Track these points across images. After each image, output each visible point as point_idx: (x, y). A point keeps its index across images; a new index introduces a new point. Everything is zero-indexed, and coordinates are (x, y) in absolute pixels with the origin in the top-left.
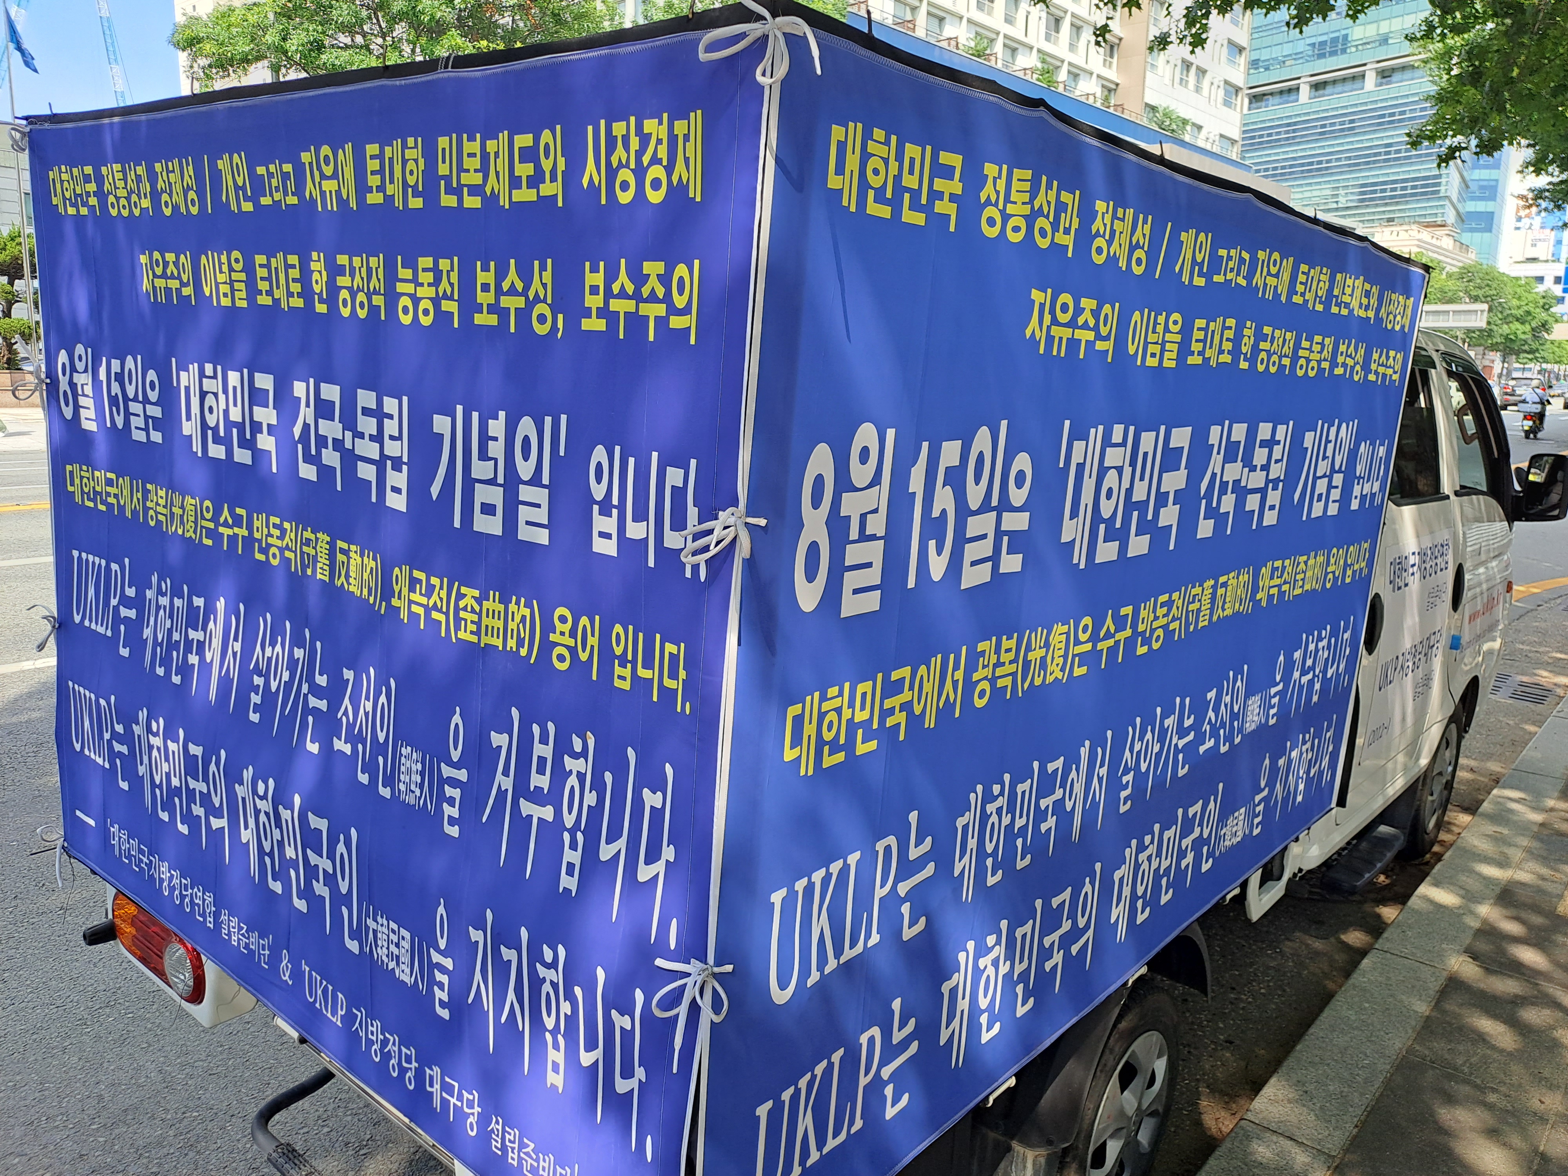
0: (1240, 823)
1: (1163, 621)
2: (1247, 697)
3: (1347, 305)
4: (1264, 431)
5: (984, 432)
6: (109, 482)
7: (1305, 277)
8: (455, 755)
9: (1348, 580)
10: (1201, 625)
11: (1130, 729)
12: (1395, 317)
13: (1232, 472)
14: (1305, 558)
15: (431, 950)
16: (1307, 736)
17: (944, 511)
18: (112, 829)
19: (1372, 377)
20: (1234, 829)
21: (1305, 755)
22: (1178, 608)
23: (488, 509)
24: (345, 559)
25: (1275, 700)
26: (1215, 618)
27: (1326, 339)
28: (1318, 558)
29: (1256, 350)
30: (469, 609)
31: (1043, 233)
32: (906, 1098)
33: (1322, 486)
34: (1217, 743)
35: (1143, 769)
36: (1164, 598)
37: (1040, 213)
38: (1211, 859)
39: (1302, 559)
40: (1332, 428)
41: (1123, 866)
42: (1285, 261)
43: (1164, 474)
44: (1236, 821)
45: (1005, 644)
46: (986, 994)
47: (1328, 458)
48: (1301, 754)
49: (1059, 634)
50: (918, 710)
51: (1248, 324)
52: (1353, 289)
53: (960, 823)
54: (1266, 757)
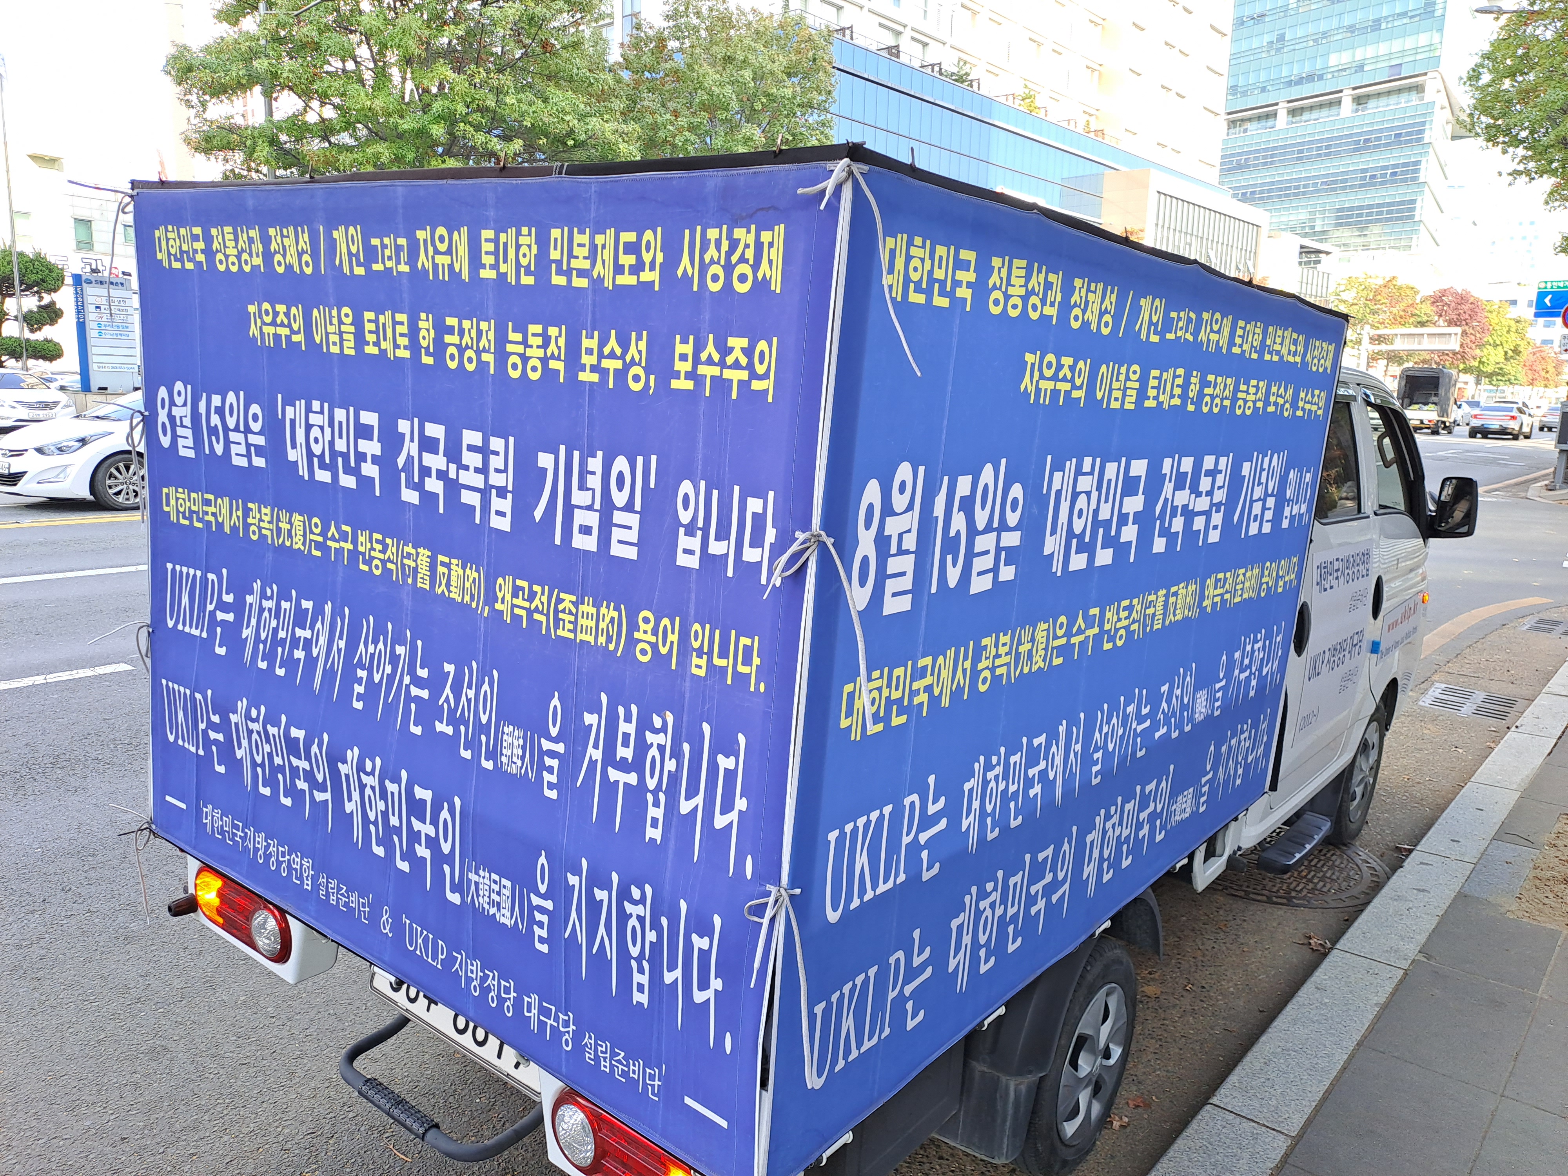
0: (1189, 801)
1: (1125, 623)
2: (1195, 691)
3: (1278, 353)
4: (1209, 462)
5: (988, 469)
6: (207, 503)
7: (1242, 331)
8: (554, 732)
9: (1280, 590)
10: (1155, 627)
11: (1099, 713)
12: (1319, 361)
13: (1182, 498)
14: (1244, 570)
15: (532, 895)
16: (1245, 726)
17: (958, 532)
18: (205, 810)
19: (1299, 413)
20: (1183, 807)
21: (1243, 743)
22: (1137, 612)
23: (586, 530)
24: (445, 570)
25: (1220, 694)
26: (1167, 622)
27: (1260, 382)
28: (1254, 571)
29: (1201, 395)
30: (567, 611)
31: (1035, 308)
32: (922, 1013)
33: (1257, 508)
34: (1169, 730)
35: (1110, 749)
36: (1125, 603)
37: (1032, 293)
38: (1163, 832)
39: (1242, 571)
40: (1265, 458)
41: (1094, 831)
42: (1225, 319)
43: (1125, 498)
44: (1185, 799)
45: (1002, 639)
46: (985, 932)
47: (1262, 483)
48: (1240, 743)
49: (1041, 630)
50: (936, 692)
51: (1195, 373)
52: (1283, 338)
53: (967, 787)
54: (1211, 744)
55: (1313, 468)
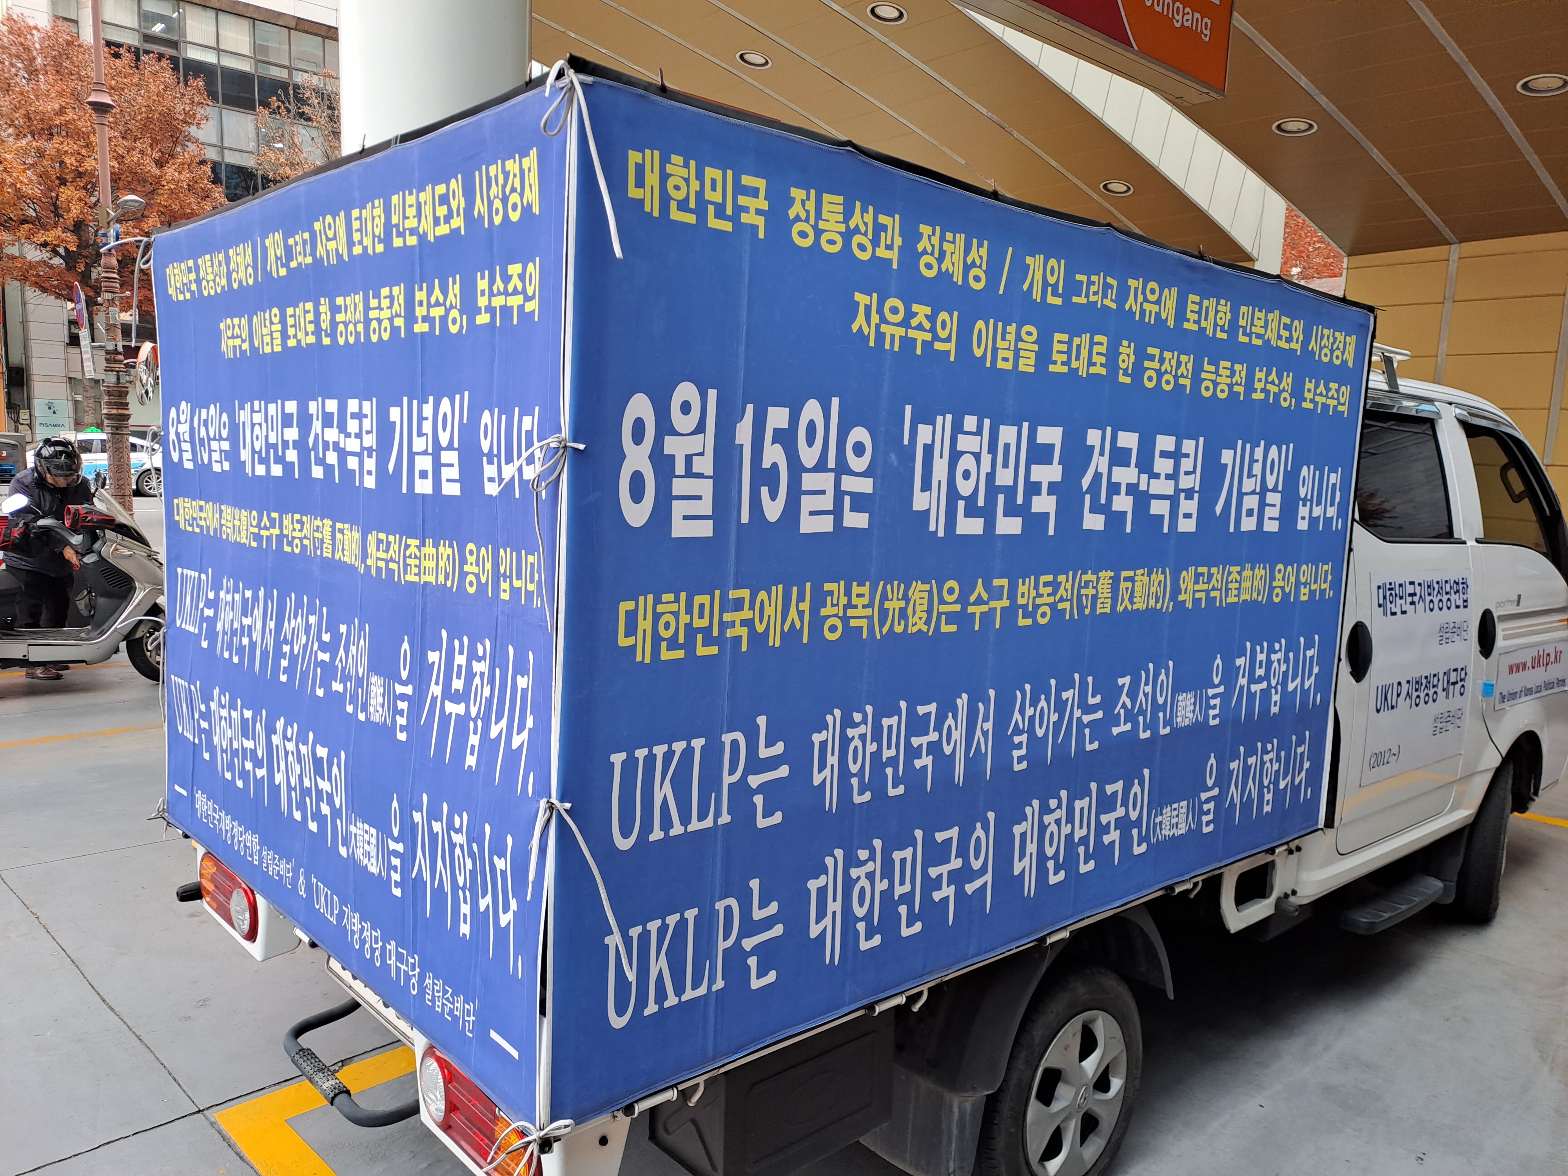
0: (1183, 817)
1: (1051, 600)
2: (1175, 692)
3: (1259, 336)
5: (813, 404)
6: (201, 509)
7: (1197, 307)
8: (404, 675)
9: (1305, 600)
10: (1100, 611)
11: (1018, 693)
12: (1331, 352)
13: (1125, 475)
14: (1238, 568)
15: (389, 839)
16: (1269, 747)
17: (775, 466)
19: (1307, 405)
20: (1174, 821)
21: (1268, 763)
22: (1066, 590)
23: (424, 474)
24: (341, 536)
25: (1216, 702)
26: (1119, 608)
27: (1236, 365)
28: (1256, 571)
29: (1139, 367)
30: (413, 556)
31: (863, 248)
32: (772, 975)
33: (1251, 502)
34: (1136, 729)
35: (1040, 733)
36: (1049, 578)
37: (856, 231)
38: (1145, 846)
39: (1235, 569)
40: (1257, 449)
41: (1025, 823)
42: (1166, 290)
43: (1033, 466)
44: (1175, 813)
45: (856, 589)
46: (861, 904)
47: (1256, 476)
48: (1263, 763)
49: (919, 591)
50: (760, 628)
51: (1125, 343)
52: (1266, 321)
53: (817, 738)
54: (1210, 757)
55: (1340, 469)
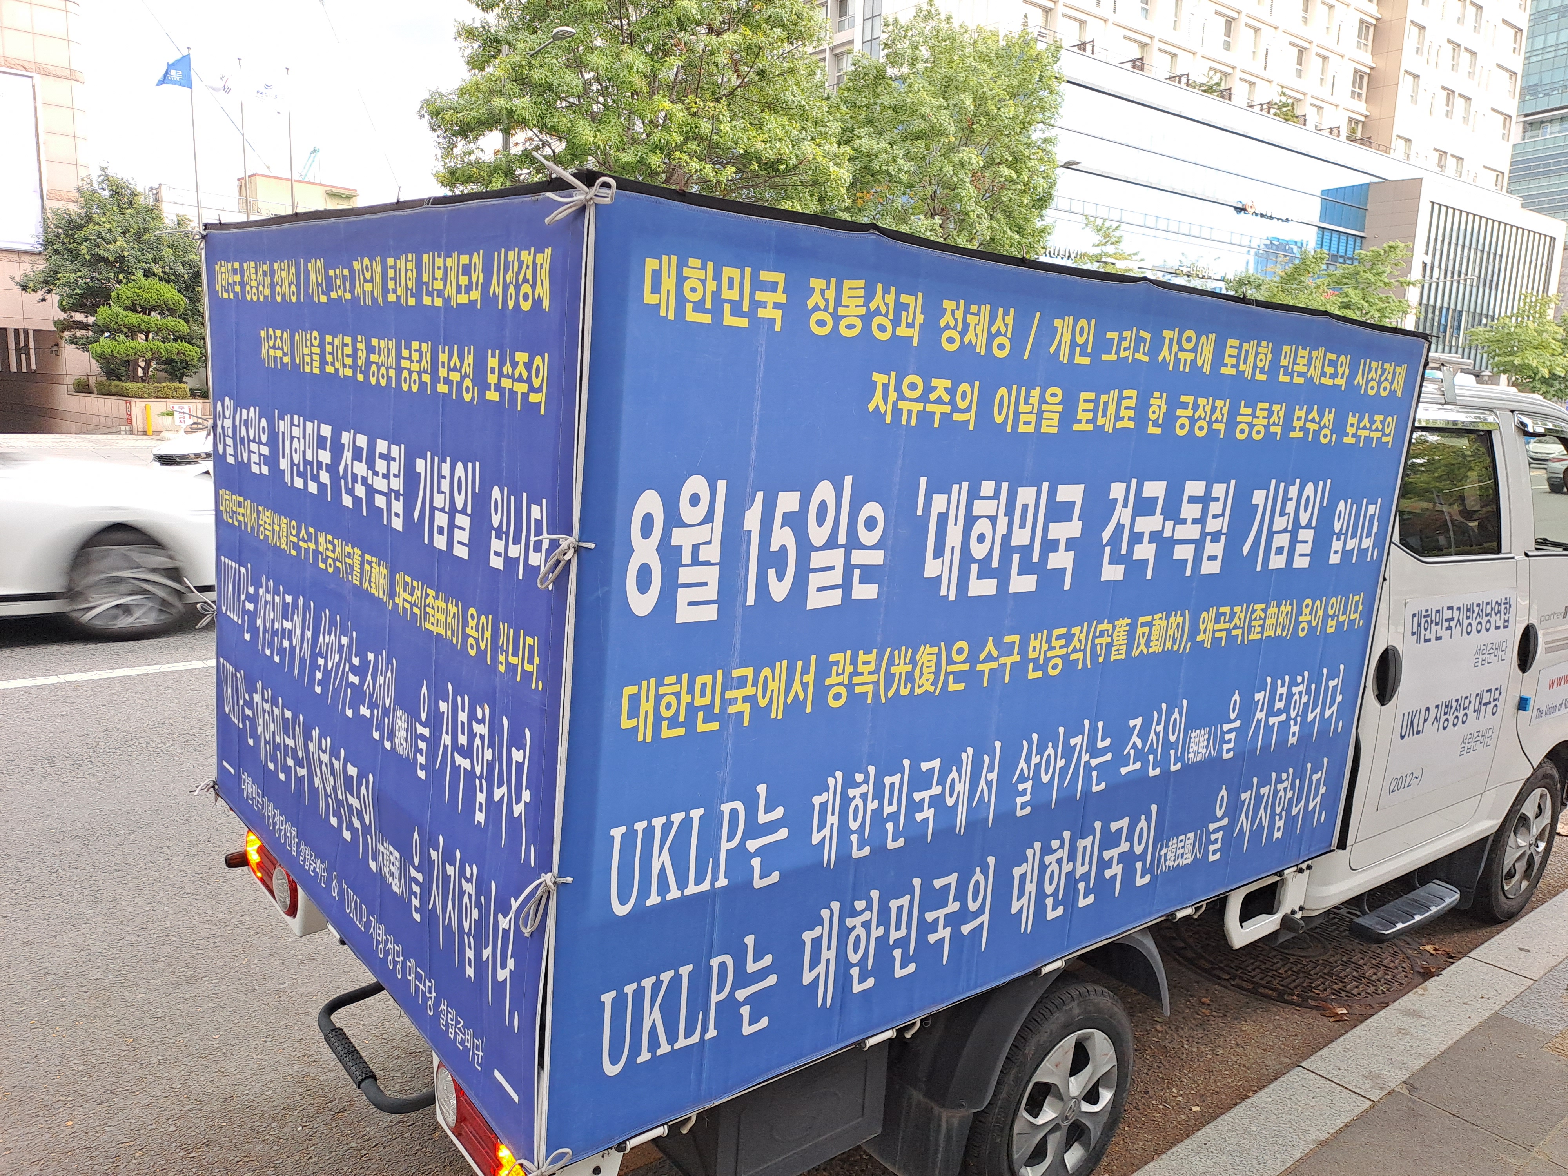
0: (1189, 848)
1: (1064, 651)
2: (1188, 730)
3: (1300, 374)
4: (1194, 488)
5: (825, 485)
6: (240, 504)
7: (1236, 351)
8: (424, 717)
9: (1332, 631)
10: (1114, 658)
11: (1025, 743)
12: (1379, 383)
13: (1148, 524)
14: (1263, 606)
15: (411, 866)
16: (1284, 776)
17: (783, 547)
19: (1349, 440)
20: (1180, 852)
21: (1280, 793)
22: (1080, 641)
25: (1233, 736)
26: (1135, 653)
27: (1274, 406)
28: (1283, 607)
29: (1171, 417)
30: (431, 605)
31: (881, 328)
32: (764, 1021)
33: (1281, 540)
34: (1144, 767)
35: (1045, 780)
36: (1063, 631)
37: (878, 312)
38: (1148, 877)
39: (1259, 607)
40: (1291, 487)
41: (1025, 864)
42: (1204, 337)
43: (1051, 524)
44: (1182, 844)
45: (862, 657)
46: (856, 951)
47: (1289, 514)
48: (1276, 792)
49: (927, 655)
50: (763, 703)
51: (1157, 394)
52: (1310, 359)
53: (817, 800)
54: (1221, 789)
55: (1380, 500)
